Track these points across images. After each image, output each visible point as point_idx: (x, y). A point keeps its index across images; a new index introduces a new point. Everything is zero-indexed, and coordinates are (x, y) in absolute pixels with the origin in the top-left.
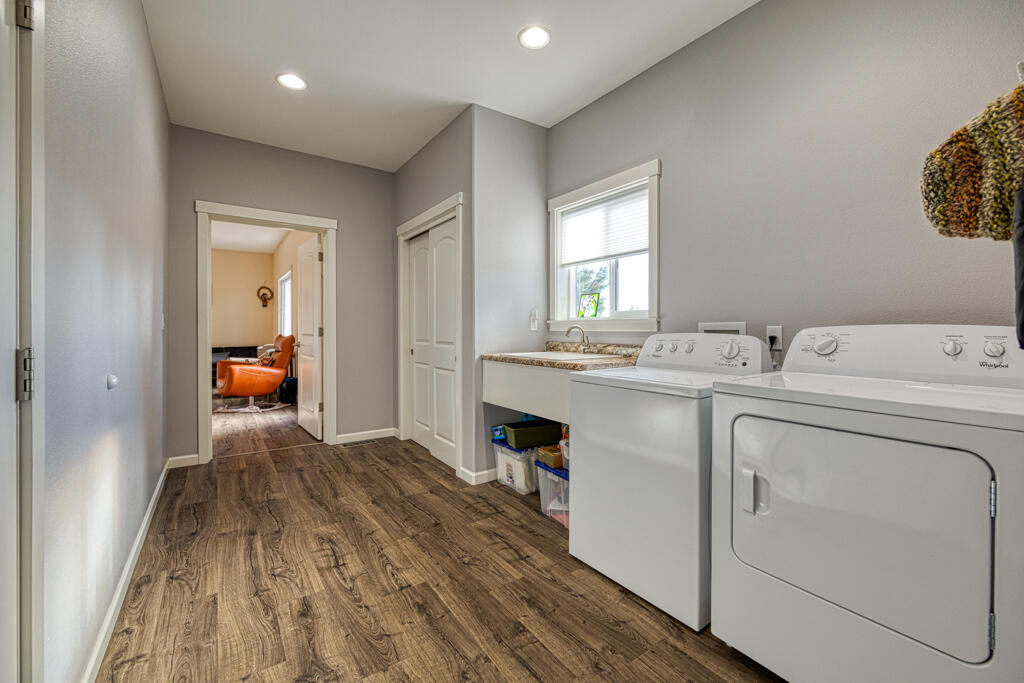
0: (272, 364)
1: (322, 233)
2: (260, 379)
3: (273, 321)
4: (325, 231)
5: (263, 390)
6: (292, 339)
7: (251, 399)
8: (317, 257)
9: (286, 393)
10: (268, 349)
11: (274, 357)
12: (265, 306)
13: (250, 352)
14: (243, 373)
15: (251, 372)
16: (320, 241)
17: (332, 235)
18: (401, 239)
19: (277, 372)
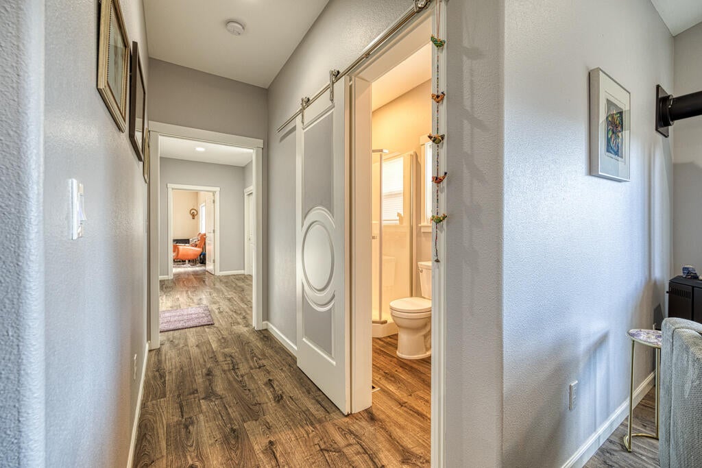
0: (196, 246)
1: (214, 193)
2: (191, 252)
3: (197, 226)
4: (215, 192)
5: (191, 257)
6: (205, 235)
7: (187, 261)
8: (212, 201)
9: (202, 260)
10: (194, 239)
11: (197, 243)
12: (193, 218)
13: (186, 241)
14: (183, 249)
15: (187, 250)
16: (214, 195)
17: (218, 193)
18: (246, 194)
19: (199, 250)
